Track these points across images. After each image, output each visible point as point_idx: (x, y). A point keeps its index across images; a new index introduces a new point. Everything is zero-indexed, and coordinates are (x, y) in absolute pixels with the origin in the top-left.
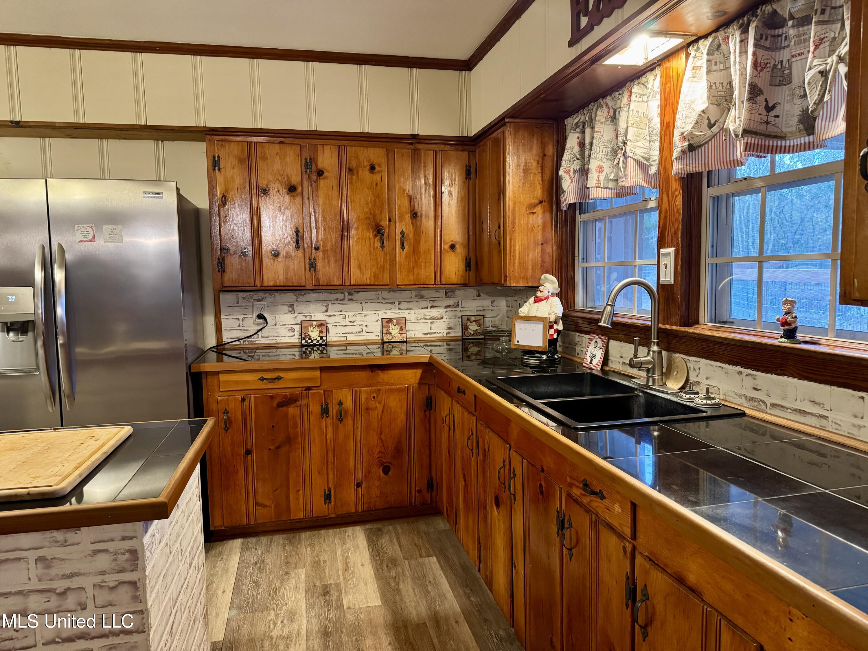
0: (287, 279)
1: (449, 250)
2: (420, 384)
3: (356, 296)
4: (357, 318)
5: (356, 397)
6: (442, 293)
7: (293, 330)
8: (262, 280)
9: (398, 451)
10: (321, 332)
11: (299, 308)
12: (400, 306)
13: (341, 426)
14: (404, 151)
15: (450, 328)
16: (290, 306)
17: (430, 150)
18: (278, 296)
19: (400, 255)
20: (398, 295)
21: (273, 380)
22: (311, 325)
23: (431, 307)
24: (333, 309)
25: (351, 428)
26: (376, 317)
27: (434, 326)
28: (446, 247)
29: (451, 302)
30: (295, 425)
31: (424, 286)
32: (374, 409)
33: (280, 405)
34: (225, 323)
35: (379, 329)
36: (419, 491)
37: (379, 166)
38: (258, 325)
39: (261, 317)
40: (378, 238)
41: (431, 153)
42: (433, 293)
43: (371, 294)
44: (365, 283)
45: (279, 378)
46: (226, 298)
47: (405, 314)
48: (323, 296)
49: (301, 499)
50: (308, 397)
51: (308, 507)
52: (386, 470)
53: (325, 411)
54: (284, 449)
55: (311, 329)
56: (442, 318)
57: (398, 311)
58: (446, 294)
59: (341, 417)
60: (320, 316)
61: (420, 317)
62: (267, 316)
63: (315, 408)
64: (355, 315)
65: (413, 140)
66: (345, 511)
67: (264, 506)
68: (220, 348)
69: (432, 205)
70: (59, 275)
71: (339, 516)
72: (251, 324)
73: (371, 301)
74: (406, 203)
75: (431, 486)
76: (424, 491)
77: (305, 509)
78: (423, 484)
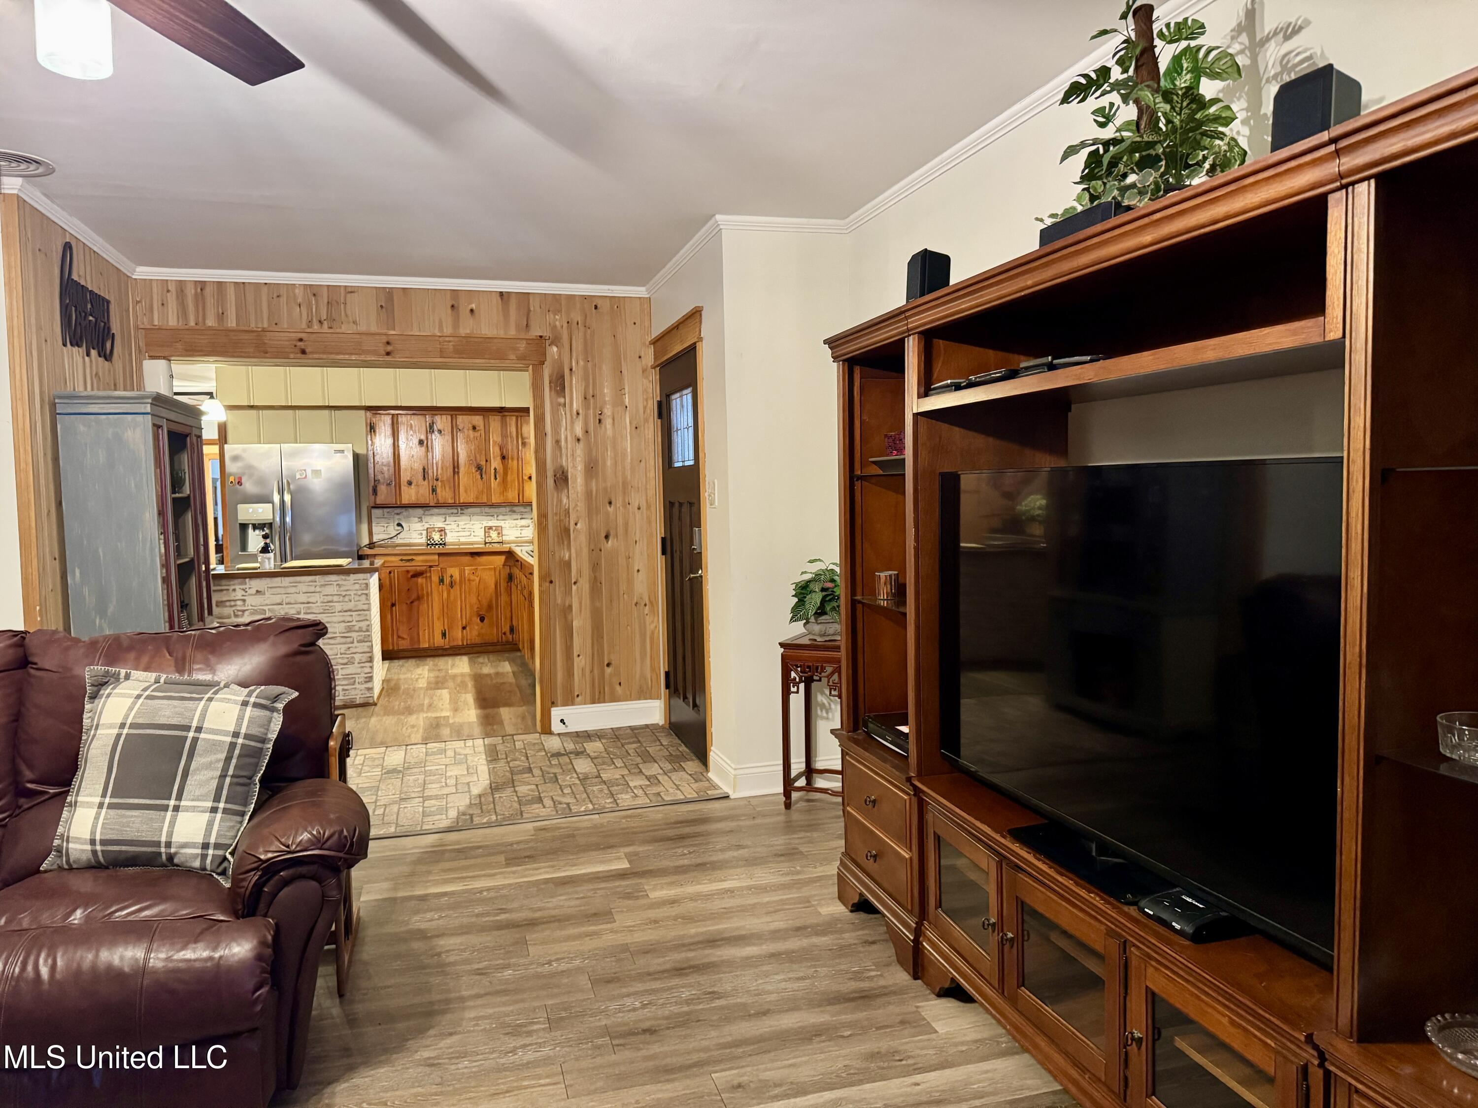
0: (417, 499)
1: (528, 480)
2: (504, 565)
3: (466, 511)
4: (467, 526)
5: (462, 572)
7: (421, 534)
8: (401, 501)
9: (490, 607)
10: (441, 535)
11: (425, 519)
12: (498, 518)
13: (452, 591)
14: (495, 417)
16: (420, 518)
17: (512, 416)
18: (411, 511)
19: (494, 484)
20: (496, 510)
21: (408, 560)
22: (434, 531)
23: (521, 519)
24: (450, 519)
25: (459, 593)
26: (481, 526)
27: (523, 532)
28: (526, 478)
30: (422, 589)
31: (512, 505)
32: (473, 581)
33: (413, 577)
34: (374, 529)
35: (483, 533)
36: (505, 634)
37: (479, 427)
38: (398, 530)
39: (399, 525)
40: (478, 473)
41: (514, 418)
42: (522, 509)
43: (476, 510)
44: (470, 501)
45: (412, 560)
46: (376, 512)
47: (502, 523)
48: (443, 510)
49: (427, 635)
50: (430, 572)
51: (431, 641)
52: (482, 619)
53: (442, 581)
54: (416, 603)
55: (434, 533)
57: (496, 521)
58: (528, 509)
59: (452, 585)
60: (440, 525)
61: (512, 525)
62: (403, 524)
63: (435, 579)
64: (465, 524)
65: (501, 410)
66: (455, 644)
67: (403, 639)
68: (372, 545)
69: (515, 451)
70: (287, 498)
71: (452, 648)
72: (392, 530)
73: (477, 514)
74: (497, 449)
75: (512, 630)
76: (508, 633)
77: (429, 641)
78: (506, 629)
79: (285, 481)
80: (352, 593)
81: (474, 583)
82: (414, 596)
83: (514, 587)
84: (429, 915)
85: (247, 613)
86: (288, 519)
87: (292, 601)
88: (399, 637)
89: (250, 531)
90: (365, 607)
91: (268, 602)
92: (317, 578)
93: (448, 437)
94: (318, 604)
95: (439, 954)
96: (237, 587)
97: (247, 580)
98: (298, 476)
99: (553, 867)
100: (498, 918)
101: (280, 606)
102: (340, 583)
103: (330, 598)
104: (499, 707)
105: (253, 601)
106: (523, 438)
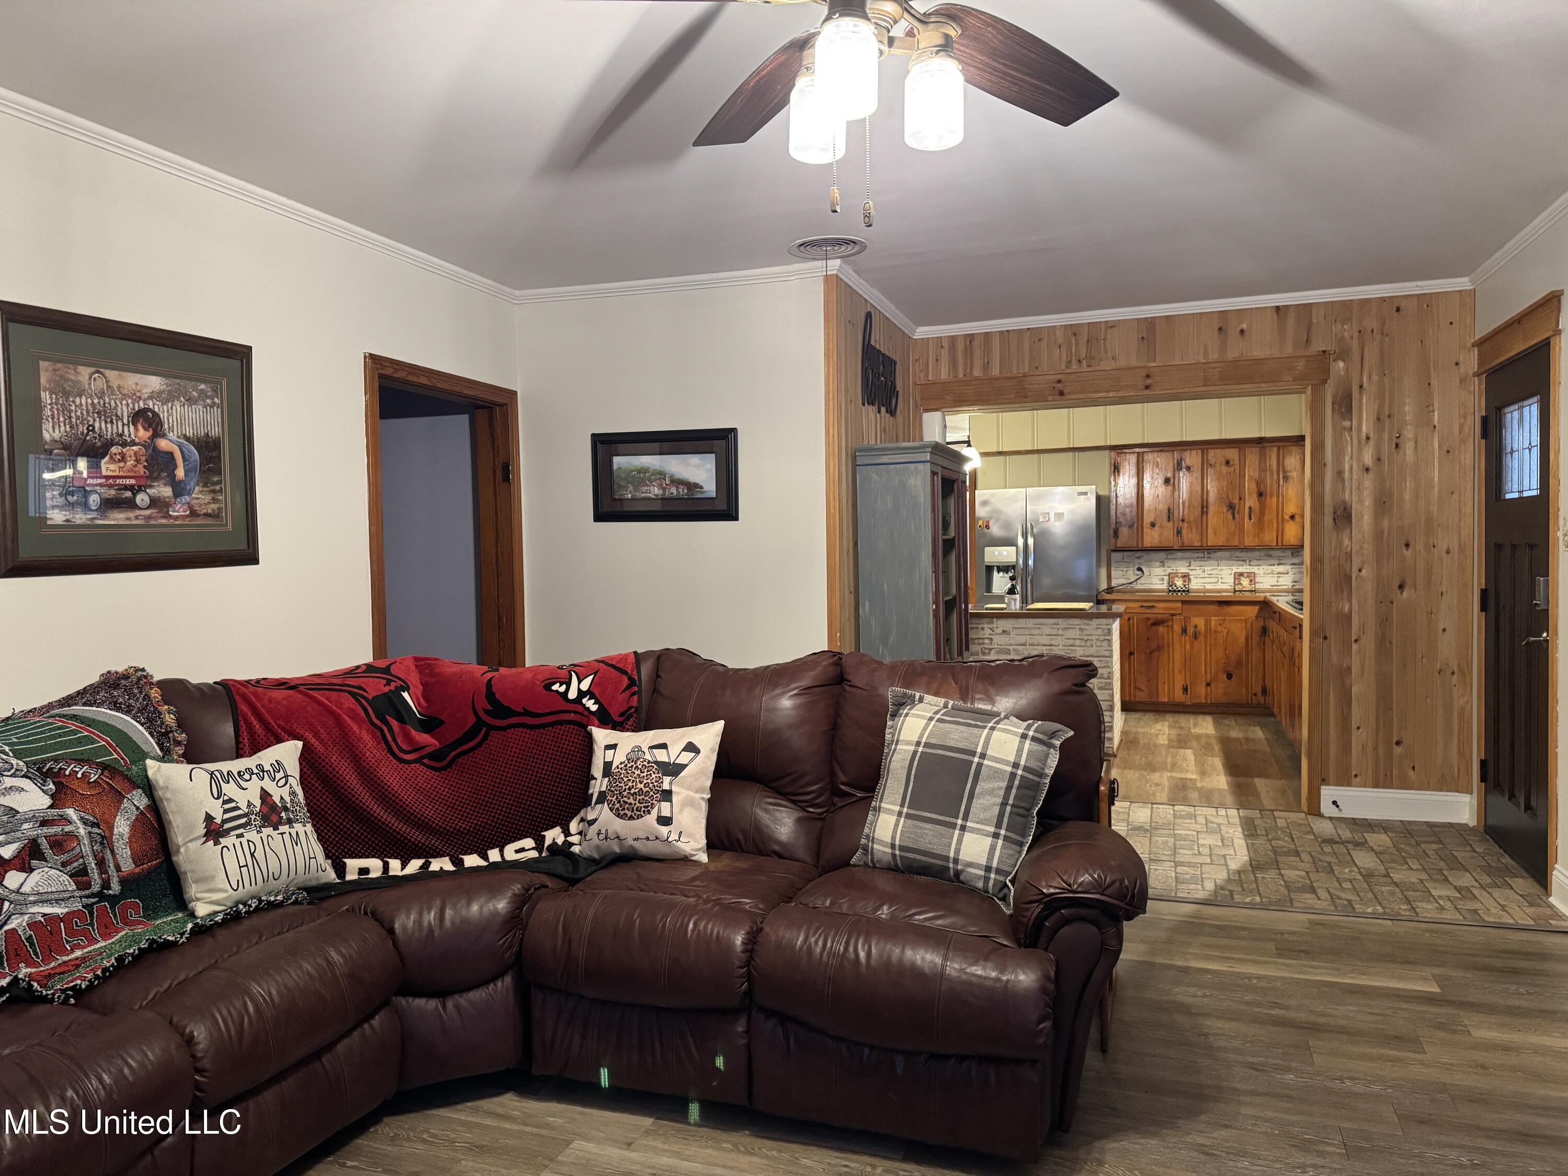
0: (1160, 542)
1: (1289, 519)
2: (1257, 617)
3: (1213, 555)
4: (1214, 572)
5: (1207, 623)
6: (1289, 553)
7: (1163, 580)
8: (1142, 543)
9: (1239, 664)
10: (1184, 581)
11: (1168, 563)
12: (1251, 563)
13: (1196, 642)
14: (1253, 449)
15: (1295, 582)
16: (1161, 562)
17: (1274, 446)
18: (1152, 554)
19: (1247, 524)
20: (1249, 554)
21: (1149, 607)
22: (1177, 576)
23: (1279, 564)
24: (1195, 564)
25: (1203, 645)
26: (1230, 572)
27: (1280, 580)
28: (1287, 517)
29: (1296, 560)
30: (1163, 639)
31: (1269, 548)
32: (1220, 632)
33: (1154, 624)
34: (1113, 573)
35: (1232, 580)
36: (1255, 695)
37: (1233, 461)
38: (1137, 575)
39: (1139, 569)
40: (1230, 512)
41: (1275, 449)
42: (1279, 553)
43: (1226, 554)
44: (1219, 544)
45: (1153, 607)
46: (1114, 555)
47: (1255, 569)
48: (1188, 554)
49: (1166, 688)
50: (1172, 621)
51: (1171, 695)
52: (1229, 676)
53: (1184, 631)
54: (1155, 654)
55: (1176, 579)
56: (1288, 573)
57: (1248, 567)
58: (1292, 554)
59: (1196, 636)
60: (1184, 570)
61: (1268, 572)
62: (1144, 569)
63: (1177, 628)
64: (1212, 569)
65: (1260, 441)
66: (1198, 701)
67: (1141, 690)
68: (1110, 590)
69: (1276, 486)
70: (1031, 541)
71: (1193, 705)
72: (1132, 575)
73: (1227, 559)
74: (1254, 486)
75: (1264, 691)
76: (1259, 695)
77: (1169, 697)
78: (1258, 690)
79: (1029, 525)
80: (1094, 638)
81: (1220, 635)
82: (1154, 646)
83: (1268, 643)
84: (1192, 990)
85: (993, 652)
86: (1031, 562)
87: (1036, 643)
88: (1136, 688)
89: (995, 573)
90: (1107, 653)
91: (1012, 642)
92: (1060, 621)
93: (1197, 474)
94: (1060, 647)
95: (1206, 1035)
96: (985, 626)
97: (995, 619)
98: (1041, 520)
99: (1337, 969)
100: (1271, 1012)
101: (1024, 647)
102: (1083, 627)
103: (1071, 642)
104: (1252, 777)
105: (999, 640)
106: (1284, 472)
